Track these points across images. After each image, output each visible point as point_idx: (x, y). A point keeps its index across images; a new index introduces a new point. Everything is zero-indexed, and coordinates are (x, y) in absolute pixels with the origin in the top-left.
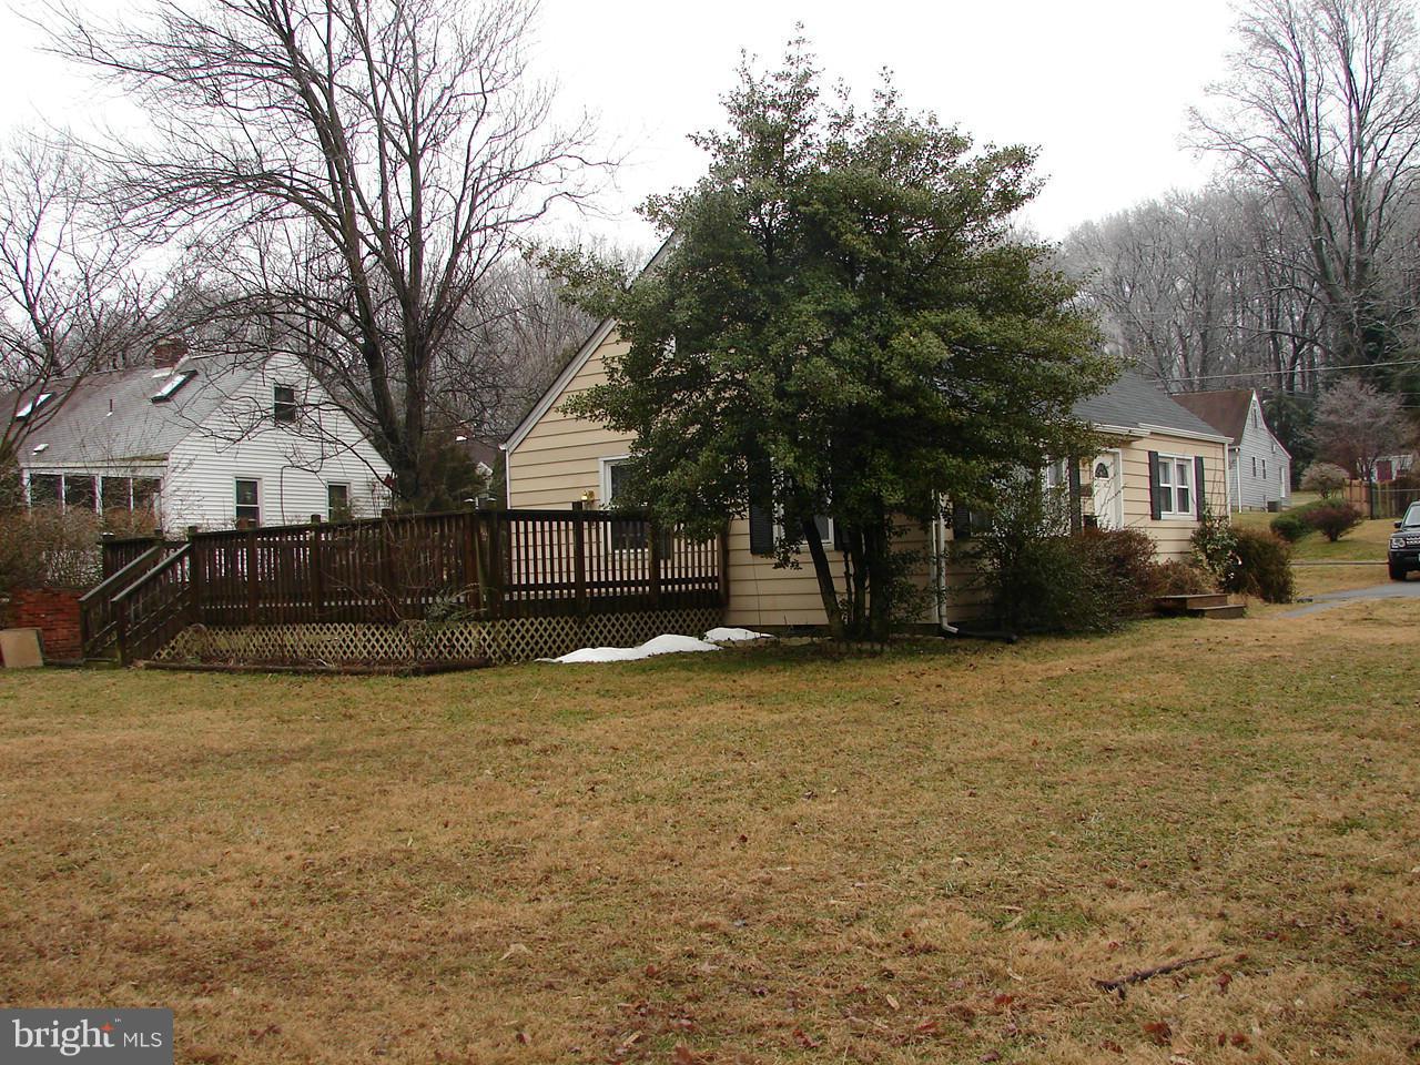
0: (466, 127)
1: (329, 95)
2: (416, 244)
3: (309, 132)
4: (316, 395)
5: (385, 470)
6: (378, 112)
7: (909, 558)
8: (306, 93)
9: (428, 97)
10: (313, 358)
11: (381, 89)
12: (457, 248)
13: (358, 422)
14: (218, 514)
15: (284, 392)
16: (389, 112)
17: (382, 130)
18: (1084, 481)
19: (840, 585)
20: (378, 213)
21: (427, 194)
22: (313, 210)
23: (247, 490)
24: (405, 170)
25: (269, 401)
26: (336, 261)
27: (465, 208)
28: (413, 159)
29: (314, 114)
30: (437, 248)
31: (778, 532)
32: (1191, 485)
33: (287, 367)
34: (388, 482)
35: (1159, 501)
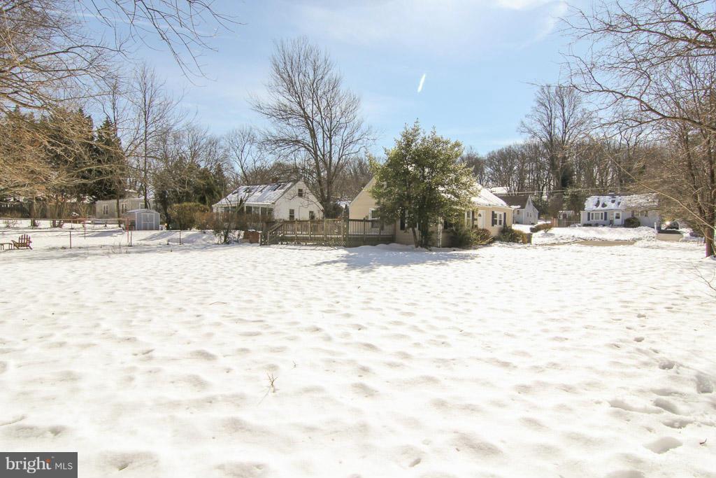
0: (343, 130)
1: (312, 123)
2: (331, 158)
3: (307, 131)
4: (308, 191)
5: (322, 208)
6: (323, 128)
7: (433, 232)
8: (307, 123)
9: (334, 123)
10: (306, 183)
11: (323, 121)
12: (339, 159)
13: (317, 198)
14: (286, 217)
15: (300, 190)
16: (325, 127)
17: (324, 131)
18: (475, 217)
19: (418, 237)
20: (322, 150)
21: (333, 146)
22: (308, 150)
23: (292, 212)
24: (328, 140)
25: (297, 192)
26: (313, 161)
27: (341, 151)
28: (330, 138)
29: (309, 129)
30: (335, 159)
31: (406, 225)
32: (503, 219)
33: (301, 185)
34: (322, 211)
35: (494, 222)
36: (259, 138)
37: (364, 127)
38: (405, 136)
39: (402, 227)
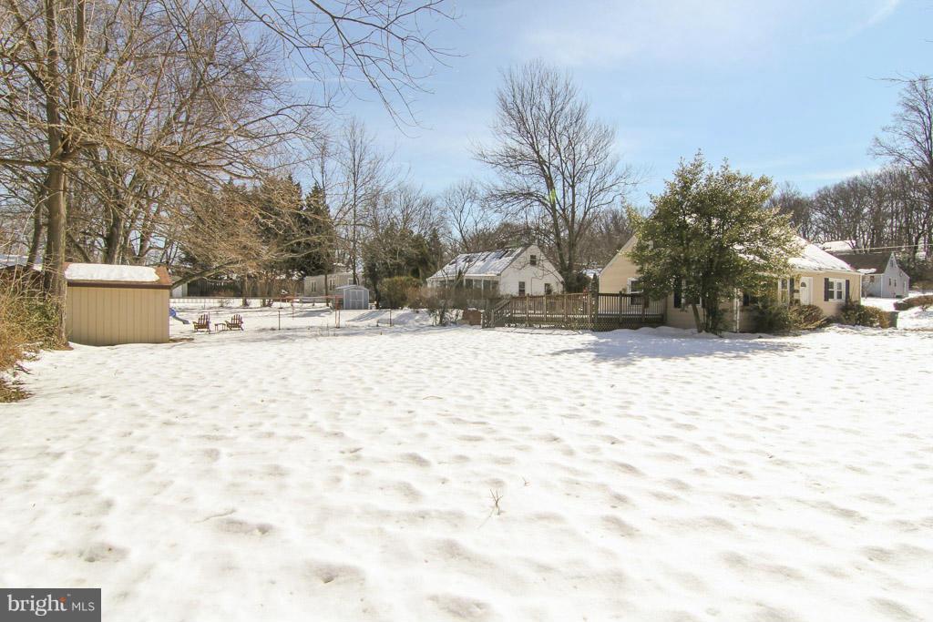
0: (590, 175)
1: (549, 168)
2: (573, 212)
3: (542, 180)
4: (543, 257)
5: (561, 279)
6: (563, 173)
7: (725, 311)
8: (543, 169)
9: (579, 166)
10: (541, 247)
11: (564, 165)
12: (585, 213)
13: (555, 265)
14: (514, 291)
15: (533, 257)
16: (567, 173)
17: (564, 178)
18: (796, 288)
19: (701, 318)
20: (562, 203)
21: (577, 197)
22: (544, 204)
23: (522, 285)
24: (571, 190)
25: (529, 259)
26: (550, 219)
27: (588, 202)
28: (573, 187)
29: (545, 176)
30: (579, 214)
31: (683, 301)
32: (844, 289)
33: (534, 250)
34: (562, 283)
35: (828, 295)
36: (482, 193)
37: (619, 169)
38: (681, 175)
39: (677, 303)
